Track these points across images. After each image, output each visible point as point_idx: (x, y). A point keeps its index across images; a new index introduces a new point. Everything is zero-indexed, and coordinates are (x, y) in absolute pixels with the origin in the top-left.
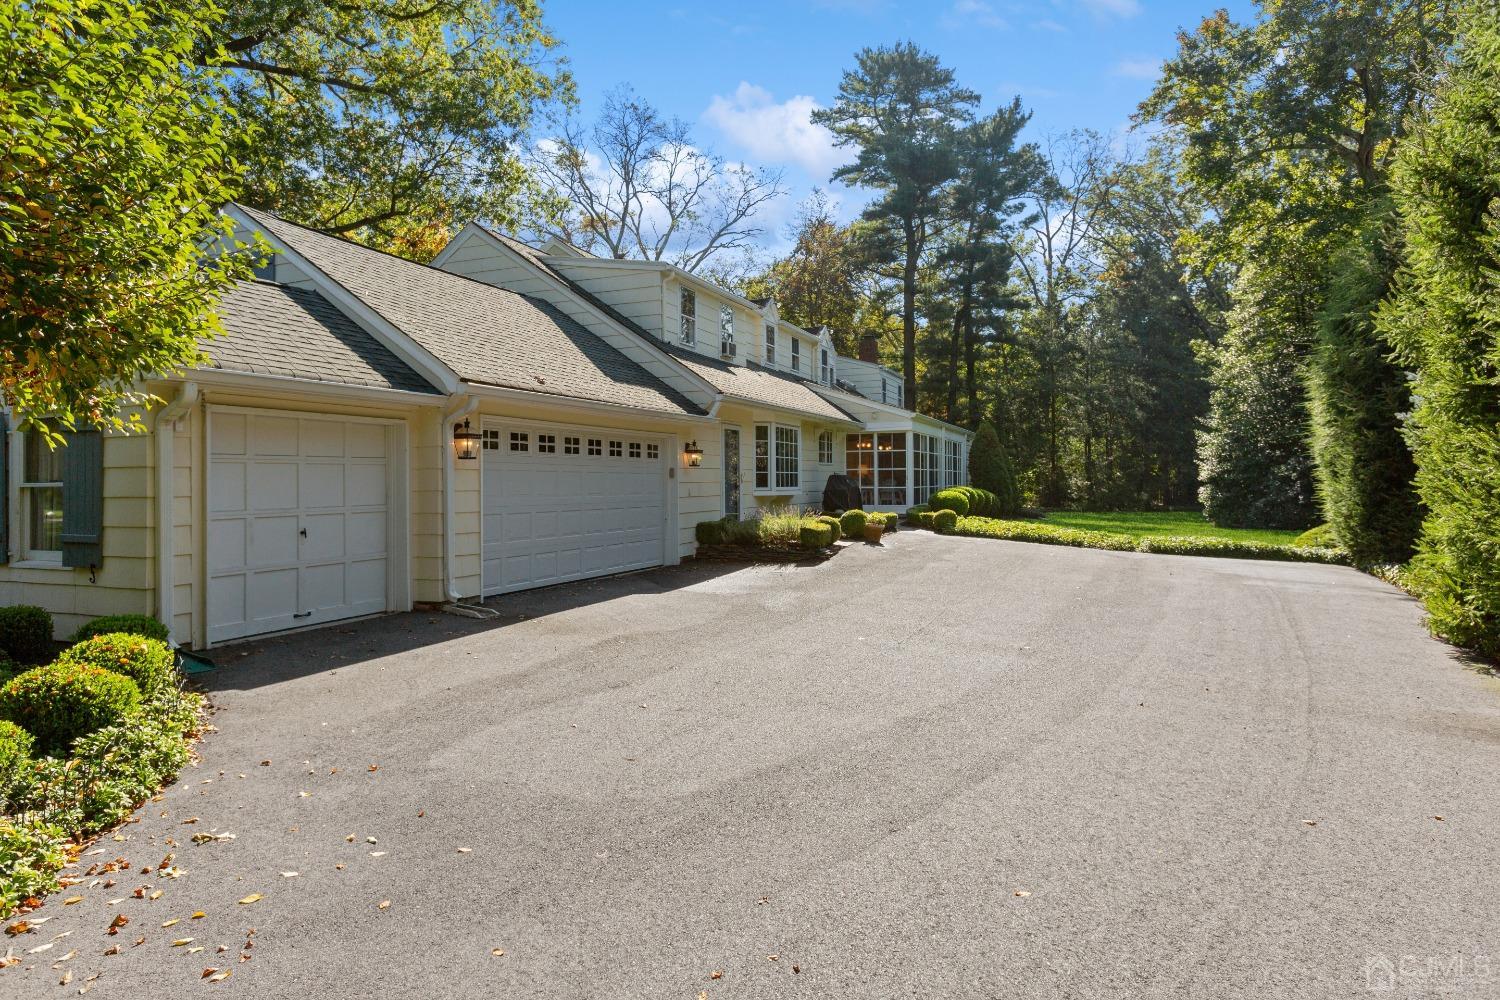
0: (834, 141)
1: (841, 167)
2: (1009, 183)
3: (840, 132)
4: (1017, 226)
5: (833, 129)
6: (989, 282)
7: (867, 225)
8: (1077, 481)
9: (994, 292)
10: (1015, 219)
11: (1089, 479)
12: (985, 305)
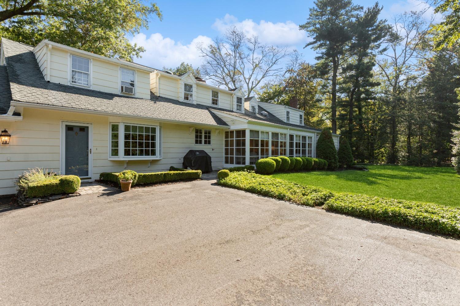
0: (308, 35)
1: (309, 43)
2: (372, 38)
3: (311, 31)
4: (377, 54)
5: (308, 31)
6: (365, 77)
7: (319, 62)
8: (403, 153)
9: (368, 81)
10: (375, 52)
11: (408, 153)
12: (363, 86)
